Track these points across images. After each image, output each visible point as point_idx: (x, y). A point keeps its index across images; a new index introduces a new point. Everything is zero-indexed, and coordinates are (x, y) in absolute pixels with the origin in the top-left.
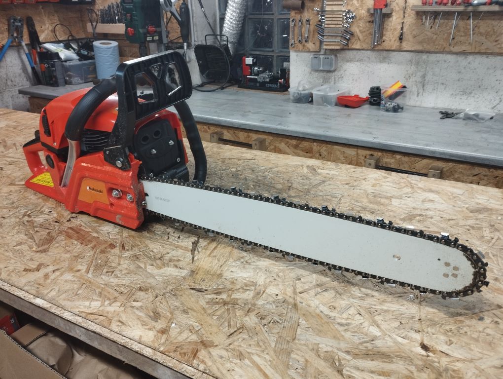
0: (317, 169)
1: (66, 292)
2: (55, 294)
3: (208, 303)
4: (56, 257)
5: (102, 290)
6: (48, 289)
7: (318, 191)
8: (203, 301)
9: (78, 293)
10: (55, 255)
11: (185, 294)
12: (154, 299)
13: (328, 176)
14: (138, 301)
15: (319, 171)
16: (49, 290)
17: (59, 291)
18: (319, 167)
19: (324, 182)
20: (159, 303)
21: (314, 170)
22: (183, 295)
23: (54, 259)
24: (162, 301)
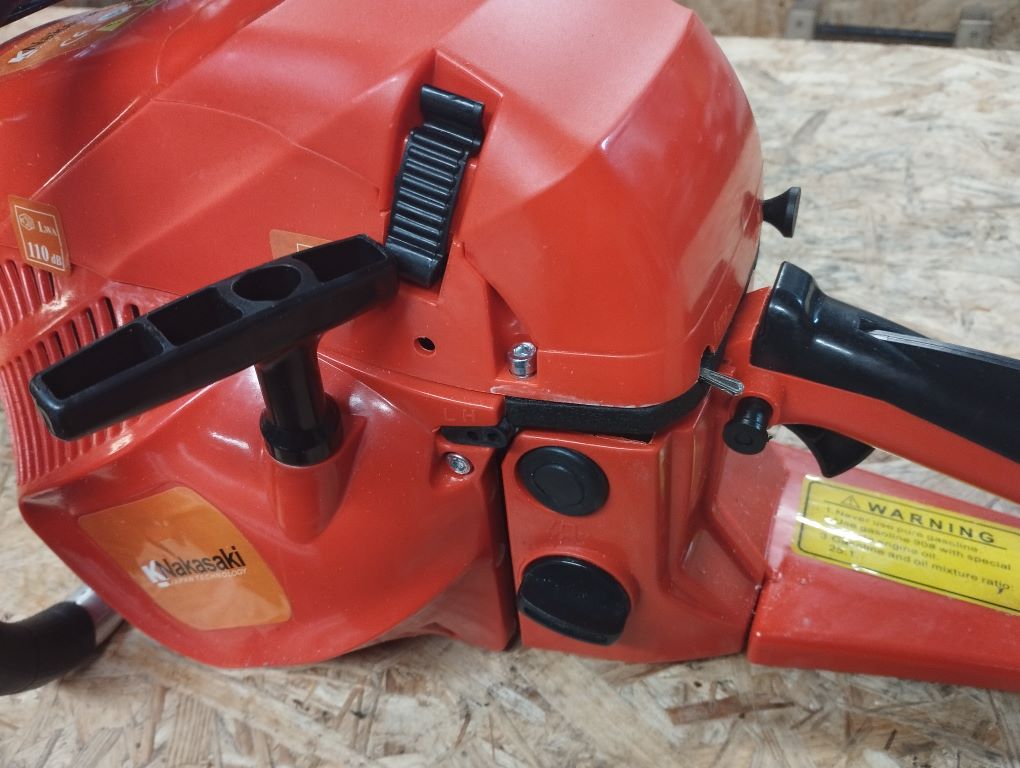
0: (772, 72)
1: (111, 745)
2: (68, 761)
3: (674, 713)
4: (25, 570)
5: (245, 711)
6: (36, 739)
7: (822, 153)
8: (652, 706)
9: (159, 739)
10: (20, 564)
11: (568, 681)
12: (463, 729)
13: (820, 91)
14: (402, 751)
15: (786, 78)
16: (42, 745)
17: (82, 745)
18: (775, 64)
19: (821, 115)
20: (487, 747)
21: (765, 75)
22: (567, 689)
23: (21, 582)
24: (496, 734)
